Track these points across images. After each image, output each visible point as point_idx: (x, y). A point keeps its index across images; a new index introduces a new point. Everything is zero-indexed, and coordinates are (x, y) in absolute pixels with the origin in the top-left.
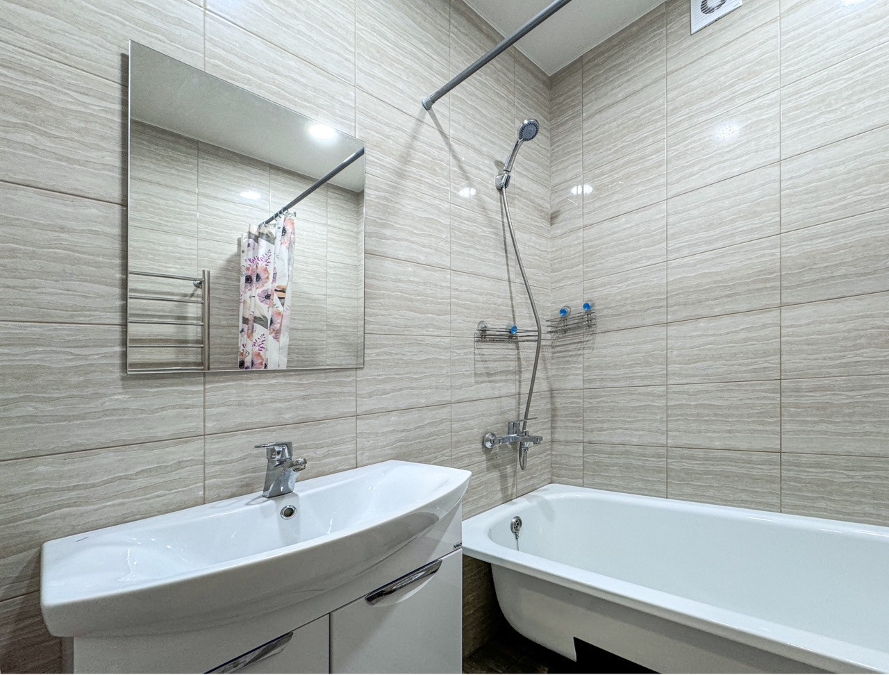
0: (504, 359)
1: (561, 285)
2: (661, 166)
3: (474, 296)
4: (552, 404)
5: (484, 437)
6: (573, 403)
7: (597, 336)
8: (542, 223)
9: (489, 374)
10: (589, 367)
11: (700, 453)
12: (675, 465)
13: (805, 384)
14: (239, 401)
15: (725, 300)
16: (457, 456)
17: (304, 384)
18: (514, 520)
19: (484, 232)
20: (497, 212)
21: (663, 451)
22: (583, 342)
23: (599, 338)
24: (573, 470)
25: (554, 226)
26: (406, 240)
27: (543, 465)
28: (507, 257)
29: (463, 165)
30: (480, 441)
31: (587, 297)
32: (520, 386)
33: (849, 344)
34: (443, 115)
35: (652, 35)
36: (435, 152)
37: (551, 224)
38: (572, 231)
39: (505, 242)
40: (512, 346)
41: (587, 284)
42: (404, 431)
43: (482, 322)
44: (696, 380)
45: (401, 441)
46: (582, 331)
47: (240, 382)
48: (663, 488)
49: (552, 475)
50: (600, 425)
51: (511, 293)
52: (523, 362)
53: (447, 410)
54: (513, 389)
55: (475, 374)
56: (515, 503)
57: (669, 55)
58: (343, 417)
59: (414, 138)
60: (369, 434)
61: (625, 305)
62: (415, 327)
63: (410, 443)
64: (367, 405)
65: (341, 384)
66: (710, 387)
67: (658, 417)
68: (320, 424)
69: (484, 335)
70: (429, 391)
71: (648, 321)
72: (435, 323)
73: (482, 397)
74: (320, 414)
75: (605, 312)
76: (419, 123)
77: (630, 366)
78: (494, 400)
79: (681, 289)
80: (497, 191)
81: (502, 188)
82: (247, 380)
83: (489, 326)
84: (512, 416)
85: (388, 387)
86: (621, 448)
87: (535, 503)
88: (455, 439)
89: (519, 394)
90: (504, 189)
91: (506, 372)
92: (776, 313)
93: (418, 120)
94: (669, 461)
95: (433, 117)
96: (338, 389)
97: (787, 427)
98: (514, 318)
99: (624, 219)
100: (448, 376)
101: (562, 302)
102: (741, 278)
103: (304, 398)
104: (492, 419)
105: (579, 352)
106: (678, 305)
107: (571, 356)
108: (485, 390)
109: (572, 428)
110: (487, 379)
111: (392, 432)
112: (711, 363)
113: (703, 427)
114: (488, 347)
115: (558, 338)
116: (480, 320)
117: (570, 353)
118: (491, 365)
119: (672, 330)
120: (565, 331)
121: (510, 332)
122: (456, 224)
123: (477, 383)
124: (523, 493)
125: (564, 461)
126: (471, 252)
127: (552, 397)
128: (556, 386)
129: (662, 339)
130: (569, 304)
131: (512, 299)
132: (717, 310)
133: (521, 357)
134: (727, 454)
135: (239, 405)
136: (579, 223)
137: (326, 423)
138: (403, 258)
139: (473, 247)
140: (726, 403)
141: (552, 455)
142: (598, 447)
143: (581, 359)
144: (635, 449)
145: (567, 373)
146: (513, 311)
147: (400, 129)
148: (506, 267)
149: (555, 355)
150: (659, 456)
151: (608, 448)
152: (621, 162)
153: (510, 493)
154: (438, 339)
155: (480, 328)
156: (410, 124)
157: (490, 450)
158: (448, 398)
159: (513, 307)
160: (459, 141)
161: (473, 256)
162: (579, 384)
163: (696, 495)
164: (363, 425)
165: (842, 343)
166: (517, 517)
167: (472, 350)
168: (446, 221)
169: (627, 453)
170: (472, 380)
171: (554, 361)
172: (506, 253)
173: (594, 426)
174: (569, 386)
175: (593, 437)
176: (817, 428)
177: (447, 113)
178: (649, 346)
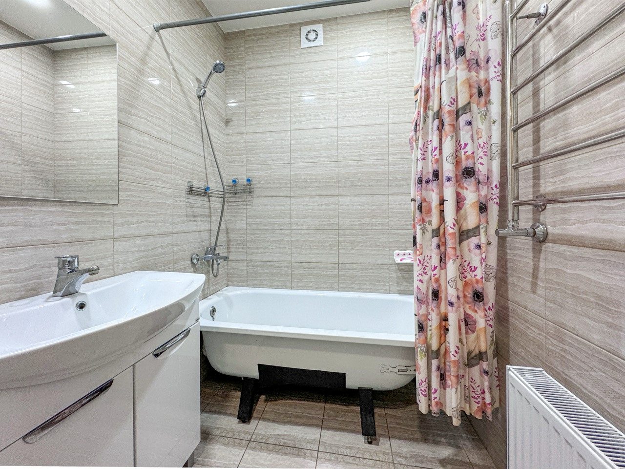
0: (202, 207)
1: (232, 164)
2: (287, 111)
3: (185, 164)
4: (228, 237)
5: (192, 257)
6: (240, 237)
7: (254, 198)
8: (221, 123)
9: (194, 216)
10: (250, 216)
11: (306, 265)
12: (295, 272)
13: (348, 232)
14: (25, 222)
15: (316, 189)
16: (177, 268)
17: (76, 213)
18: (211, 309)
19: (190, 122)
20: (197, 111)
21: (289, 264)
22: (246, 201)
23: (256, 200)
24: (241, 277)
25: (228, 127)
26: (145, 118)
27: (223, 275)
28: (203, 141)
29: (179, 76)
30: (190, 259)
31: (249, 175)
32: (211, 225)
33: (362, 215)
34: (166, 38)
35: (283, 38)
36: (162, 63)
37: (226, 126)
38: (240, 133)
39: (202, 131)
40: (206, 199)
41: (248, 167)
42: (144, 251)
43: (190, 181)
44: (304, 227)
45: (143, 257)
46: (245, 195)
47: (26, 207)
48: (289, 284)
49: (228, 281)
50: (256, 251)
51: (205, 165)
52: (212, 210)
53: (170, 238)
54: (207, 227)
55: (186, 215)
56: (210, 299)
57: (291, 54)
58: (104, 239)
59: (148, 48)
60: (122, 252)
61: (269, 183)
62: (151, 179)
63: (149, 259)
64: (121, 231)
65: (102, 215)
66: (310, 231)
67: (287, 246)
68: (89, 243)
69: (191, 190)
70: (160, 224)
71: (281, 194)
72: (163, 179)
73: (191, 231)
74: (88, 236)
75: (259, 185)
76: (152, 39)
77: (272, 218)
78: (197, 233)
79: (297, 179)
80: (197, 98)
81: (201, 97)
82: (31, 206)
83: (194, 185)
84: (206, 244)
85: (135, 219)
86: (269, 264)
87: (222, 298)
88: (175, 258)
89: (210, 230)
90: (202, 98)
91: (204, 216)
92: (336, 198)
93: (151, 37)
94: (292, 269)
95: (160, 37)
96: (100, 219)
97: (341, 251)
98: (207, 181)
99: (269, 135)
100: (171, 215)
101: (233, 175)
102: (323, 179)
103: (76, 223)
104: (196, 245)
105: (244, 207)
106: (296, 187)
107: (239, 209)
108: (191, 226)
109: (240, 252)
110: (192, 219)
111: (137, 251)
112: (311, 219)
113: (307, 252)
114: (193, 198)
115: (231, 197)
116: (188, 180)
117: (239, 207)
118: (195, 210)
119: (293, 201)
120: (236, 193)
121: (206, 190)
122: (174, 114)
123: (188, 221)
124: (213, 292)
125: (236, 272)
126: (183, 134)
127: (227, 233)
128: (230, 226)
129: (288, 205)
130: (238, 177)
131: (206, 169)
132: (313, 193)
133: (211, 207)
134: (318, 265)
135: (25, 226)
136: (243, 130)
137: (92, 243)
138: (142, 130)
139: (185, 132)
140: (317, 240)
141: (227, 269)
142: (255, 263)
143: (245, 211)
144: (275, 264)
145: (237, 219)
146: (207, 177)
147: (140, 40)
148: (202, 148)
149: (229, 207)
150: (287, 267)
151: (261, 264)
152: (267, 102)
153: (206, 293)
154: (164, 190)
155: (189, 186)
156: (146, 38)
157: (196, 264)
158: (171, 230)
159: (206, 174)
160: (176, 59)
161: (184, 137)
162: (244, 226)
163: (305, 286)
164: (118, 246)
165: (359, 215)
166: (213, 307)
167: (184, 199)
168: (168, 110)
169: (272, 266)
170: (185, 219)
171: (229, 211)
172: (203, 139)
173: (253, 251)
174: (238, 227)
175: (253, 257)
176: (351, 252)
177: (168, 37)
178: (282, 208)
